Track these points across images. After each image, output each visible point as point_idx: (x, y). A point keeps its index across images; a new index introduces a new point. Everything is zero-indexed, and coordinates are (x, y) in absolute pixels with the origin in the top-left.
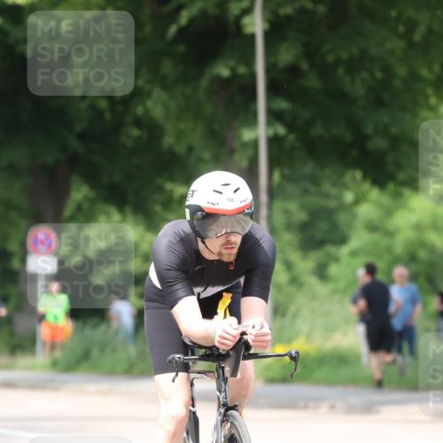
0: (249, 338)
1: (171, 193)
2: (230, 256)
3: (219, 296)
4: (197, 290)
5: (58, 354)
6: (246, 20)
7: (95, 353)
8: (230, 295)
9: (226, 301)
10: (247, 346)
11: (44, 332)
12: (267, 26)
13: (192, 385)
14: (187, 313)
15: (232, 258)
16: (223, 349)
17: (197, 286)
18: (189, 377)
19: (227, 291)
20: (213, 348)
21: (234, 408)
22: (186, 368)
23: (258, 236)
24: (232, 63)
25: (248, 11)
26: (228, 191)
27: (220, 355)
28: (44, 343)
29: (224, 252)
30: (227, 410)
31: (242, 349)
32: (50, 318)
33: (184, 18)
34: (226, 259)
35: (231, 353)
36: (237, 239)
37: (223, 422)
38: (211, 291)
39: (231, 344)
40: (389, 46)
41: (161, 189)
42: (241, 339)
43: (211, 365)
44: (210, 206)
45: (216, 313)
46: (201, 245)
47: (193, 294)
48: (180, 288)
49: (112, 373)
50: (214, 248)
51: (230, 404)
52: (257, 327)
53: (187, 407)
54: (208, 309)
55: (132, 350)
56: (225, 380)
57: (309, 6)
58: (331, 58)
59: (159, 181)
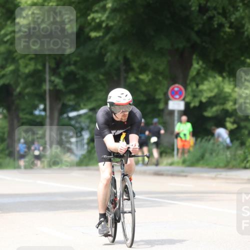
0: (131, 150)
2: (125, 119)
3: (121, 134)
4: (113, 132)
8: (125, 133)
9: (124, 135)
10: (131, 153)
13: (113, 167)
14: (109, 140)
15: (126, 120)
16: (121, 154)
17: (113, 130)
18: (111, 164)
19: (124, 132)
20: (118, 153)
21: (127, 175)
22: (110, 160)
23: (135, 112)
26: (123, 96)
27: (121, 156)
29: (123, 118)
30: (124, 176)
31: (128, 153)
34: (124, 121)
35: (125, 155)
36: (127, 113)
37: (122, 180)
38: (119, 132)
39: (124, 152)
42: (127, 150)
43: (119, 160)
44: (117, 102)
45: (120, 140)
46: (114, 116)
47: (111, 133)
48: (106, 131)
50: (119, 116)
51: (125, 174)
52: (134, 146)
53: (111, 175)
54: (117, 139)
56: (124, 165)
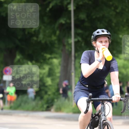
1: (46, 57)
5: (12, 104)
6: (69, 6)
7: (23, 104)
11: (8, 98)
12: (75, 8)
24: (65, 19)
25: (69, 3)
28: (8, 101)
32: (10, 94)
33: (51, 6)
40: (111, 13)
41: (43, 56)
49: (28, 110)
55: (34, 103)
57: (87, 2)
58: (94, 17)
59: (42, 53)
